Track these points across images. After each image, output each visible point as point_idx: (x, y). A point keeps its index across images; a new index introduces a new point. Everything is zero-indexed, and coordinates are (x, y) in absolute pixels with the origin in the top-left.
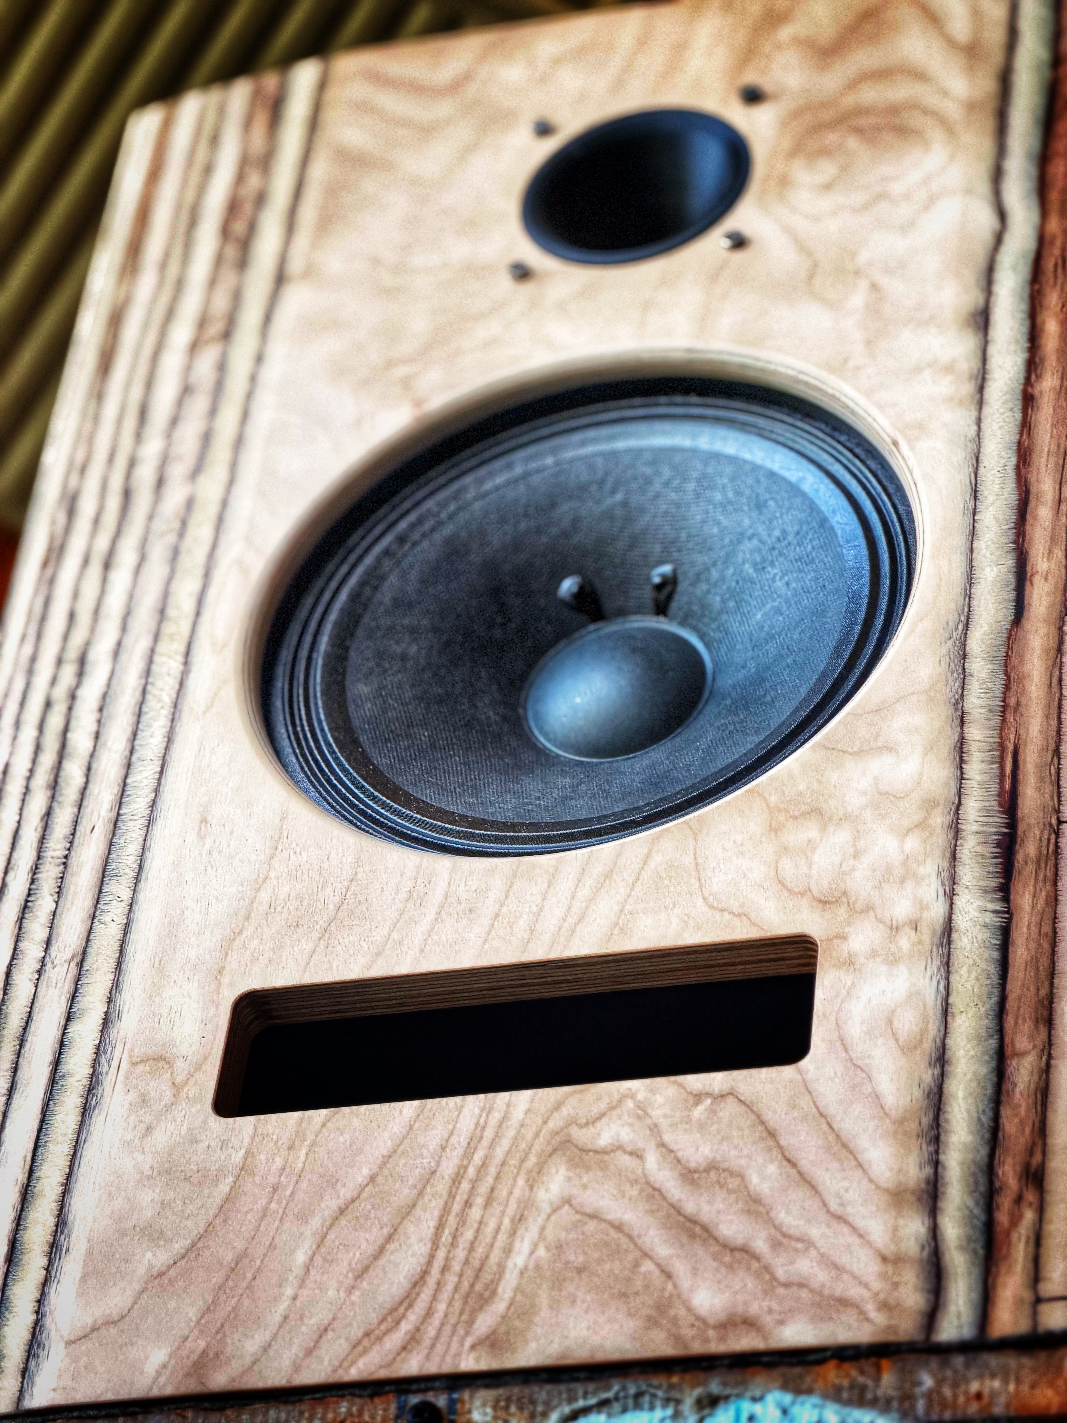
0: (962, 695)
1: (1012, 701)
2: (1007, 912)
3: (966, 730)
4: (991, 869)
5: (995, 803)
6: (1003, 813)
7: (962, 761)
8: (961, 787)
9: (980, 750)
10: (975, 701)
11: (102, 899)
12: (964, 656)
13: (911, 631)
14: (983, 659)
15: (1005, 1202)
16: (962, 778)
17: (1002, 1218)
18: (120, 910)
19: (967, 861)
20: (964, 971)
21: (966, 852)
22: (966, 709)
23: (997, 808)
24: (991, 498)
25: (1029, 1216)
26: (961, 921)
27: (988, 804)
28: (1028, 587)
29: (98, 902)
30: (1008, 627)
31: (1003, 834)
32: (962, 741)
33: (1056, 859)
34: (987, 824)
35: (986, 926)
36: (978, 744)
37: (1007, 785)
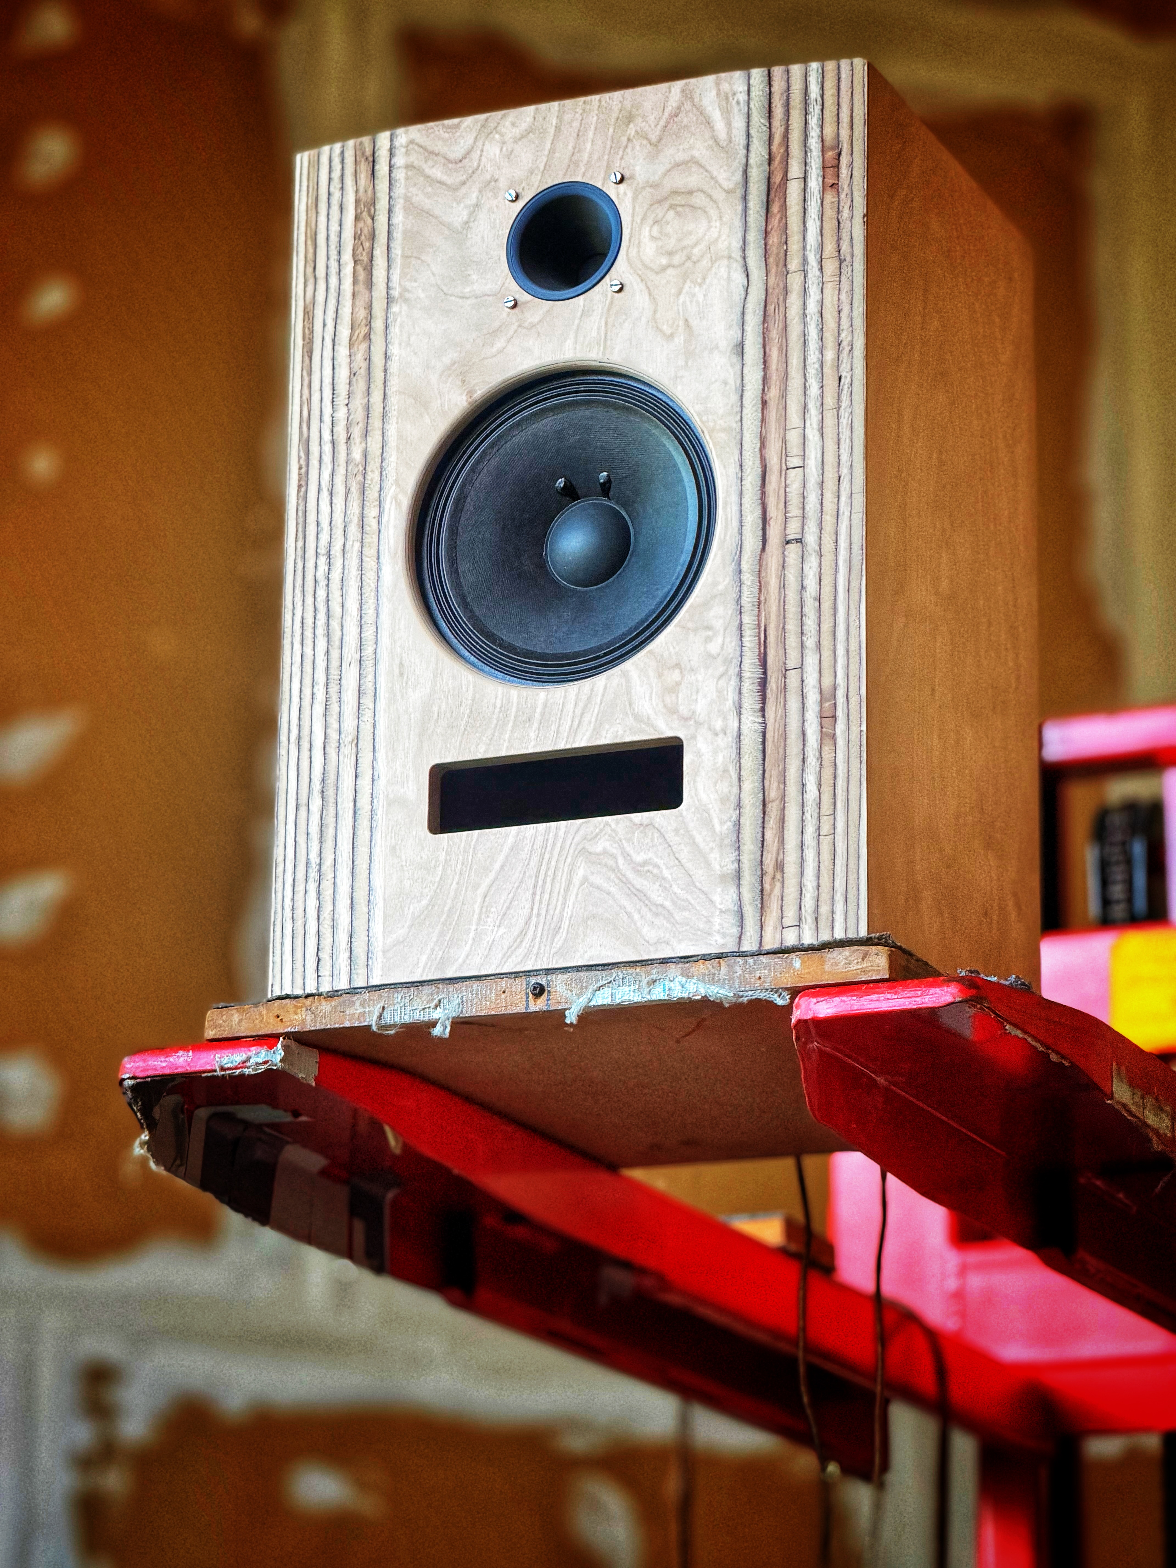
0: (740, 596)
1: (762, 598)
2: (764, 723)
3: (743, 617)
4: (757, 699)
5: (757, 660)
6: (761, 666)
7: (742, 636)
8: (742, 652)
9: (750, 629)
10: (747, 599)
11: (361, 708)
12: (740, 572)
13: (715, 556)
14: (749, 573)
15: (767, 880)
16: (742, 646)
17: (767, 886)
18: (370, 715)
19: (746, 695)
20: (746, 757)
21: (745, 690)
22: (743, 605)
23: (758, 663)
24: (749, 470)
25: (778, 885)
26: (745, 730)
27: (753, 661)
28: (767, 527)
29: (359, 709)
30: (759, 553)
31: (761, 678)
32: (741, 624)
33: (785, 691)
34: (754, 673)
35: (755, 731)
36: (748, 626)
37: (762, 650)
